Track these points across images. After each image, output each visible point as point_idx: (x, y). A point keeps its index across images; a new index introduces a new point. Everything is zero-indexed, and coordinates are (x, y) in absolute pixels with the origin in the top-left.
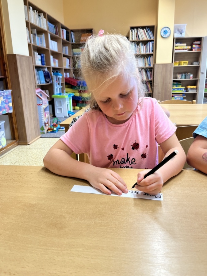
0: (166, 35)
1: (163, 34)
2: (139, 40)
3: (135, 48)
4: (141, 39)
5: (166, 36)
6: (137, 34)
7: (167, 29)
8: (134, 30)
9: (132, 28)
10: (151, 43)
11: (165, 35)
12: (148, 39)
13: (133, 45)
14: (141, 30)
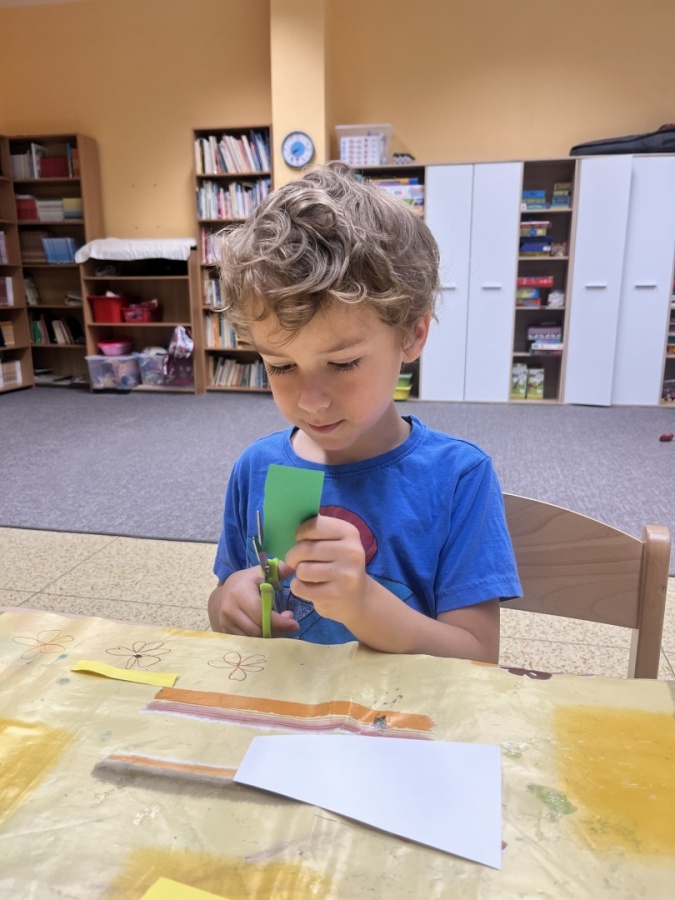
0: (300, 159)
1: (289, 156)
2: (225, 174)
3: (216, 201)
4: (232, 171)
5: (301, 162)
6: (219, 152)
7: (302, 139)
8: (208, 140)
9: (202, 134)
10: (264, 184)
11: (297, 159)
12: (254, 170)
13: (210, 190)
14: (229, 140)
